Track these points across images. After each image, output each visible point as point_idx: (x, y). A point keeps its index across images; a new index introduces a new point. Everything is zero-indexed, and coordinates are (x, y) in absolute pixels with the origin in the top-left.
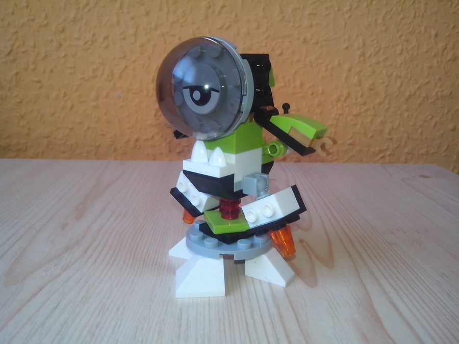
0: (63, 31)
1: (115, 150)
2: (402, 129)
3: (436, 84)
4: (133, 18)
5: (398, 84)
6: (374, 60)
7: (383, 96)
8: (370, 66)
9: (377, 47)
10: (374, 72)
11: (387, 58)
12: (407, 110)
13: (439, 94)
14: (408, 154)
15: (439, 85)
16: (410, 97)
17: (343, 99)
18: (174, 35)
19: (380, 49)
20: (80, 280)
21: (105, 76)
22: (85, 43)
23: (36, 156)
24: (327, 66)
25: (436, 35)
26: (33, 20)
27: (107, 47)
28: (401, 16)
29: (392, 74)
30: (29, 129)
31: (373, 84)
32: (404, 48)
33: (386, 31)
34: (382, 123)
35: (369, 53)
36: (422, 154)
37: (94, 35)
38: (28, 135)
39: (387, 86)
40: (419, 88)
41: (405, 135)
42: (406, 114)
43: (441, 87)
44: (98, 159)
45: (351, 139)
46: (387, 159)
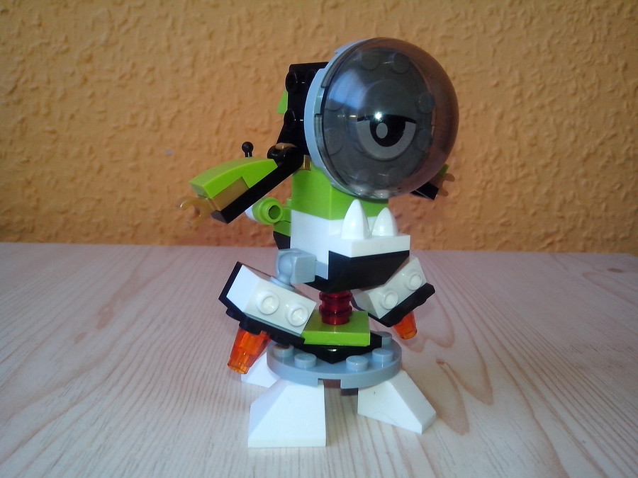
0: (90, 59)
1: (162, 231)
2: (578, 203)
3: (626, 138)
4: (189, 42)
5: (572, 137)
6: (537, 103)
7: (550, 155)
8: (531, 111)
9: (540, 84)
10: (536, 120)
11: (554, 101)
12: (585, 175)
13: (631, 153)
14: (588, 239)
15: (630, 139)
16: (589, 155)
17: (491, 158)
18: (249, 67)
19: (544, 87)
20: (97, 419)
21: (148, 125)
22: (121, 78)
23: (48, 239)
24: (468, 111)
25: (626, 67)
26: (48, 44)
27: (152, 83)
28: (575, 40)
29: (562, 123)
30: (38, 200)
31: (536, 138)
32: (580, 86)
33: (553, 61)
34: (549, 194)
35: (529, 93)
36: (608, 240)
37: (134, 65)
38: (36, 209)
39: (555, 140)
40: (602, 144)
41: (583, 212)
42: (583, 182)
43: (633, 142)
44: (137, 243)
45: (504, 215)
46: (558, 246)
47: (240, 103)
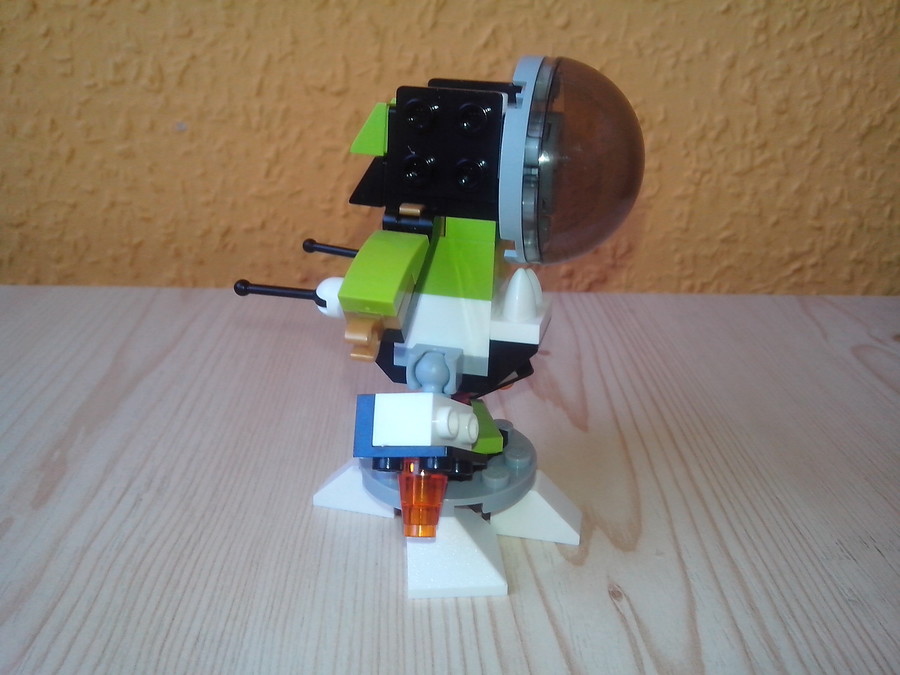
1: (178, 254)
2: (847, 206)
5: (846, 99)
6: (791, 42)
7: (807, 128)
8: (782, 55)
9: (799, 10)
10: (789, 70)
11: (821, 37)
12: (862, 162)
14: (858, 262)
16: (870, 129)
17: (712, 134)
19: (806, 15)
21: (144, 81)
24: (678, 54)
29: (831, 75)
31: (787, 100)
32: (865, 13)
34: (801, 192)
35: (779, 25)
36: (890, 263)
39: (817, 105)
40: (893, 110)
41: (853, 219)
42: (859, 171)
45: (727, 227)
46: (809, 275)
47: (295, 42)
